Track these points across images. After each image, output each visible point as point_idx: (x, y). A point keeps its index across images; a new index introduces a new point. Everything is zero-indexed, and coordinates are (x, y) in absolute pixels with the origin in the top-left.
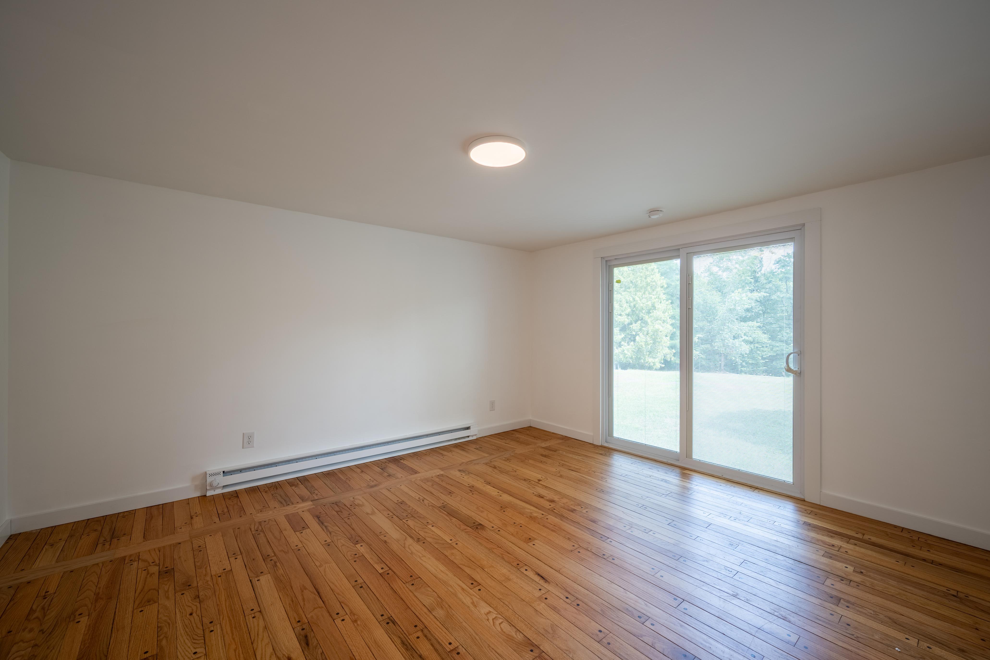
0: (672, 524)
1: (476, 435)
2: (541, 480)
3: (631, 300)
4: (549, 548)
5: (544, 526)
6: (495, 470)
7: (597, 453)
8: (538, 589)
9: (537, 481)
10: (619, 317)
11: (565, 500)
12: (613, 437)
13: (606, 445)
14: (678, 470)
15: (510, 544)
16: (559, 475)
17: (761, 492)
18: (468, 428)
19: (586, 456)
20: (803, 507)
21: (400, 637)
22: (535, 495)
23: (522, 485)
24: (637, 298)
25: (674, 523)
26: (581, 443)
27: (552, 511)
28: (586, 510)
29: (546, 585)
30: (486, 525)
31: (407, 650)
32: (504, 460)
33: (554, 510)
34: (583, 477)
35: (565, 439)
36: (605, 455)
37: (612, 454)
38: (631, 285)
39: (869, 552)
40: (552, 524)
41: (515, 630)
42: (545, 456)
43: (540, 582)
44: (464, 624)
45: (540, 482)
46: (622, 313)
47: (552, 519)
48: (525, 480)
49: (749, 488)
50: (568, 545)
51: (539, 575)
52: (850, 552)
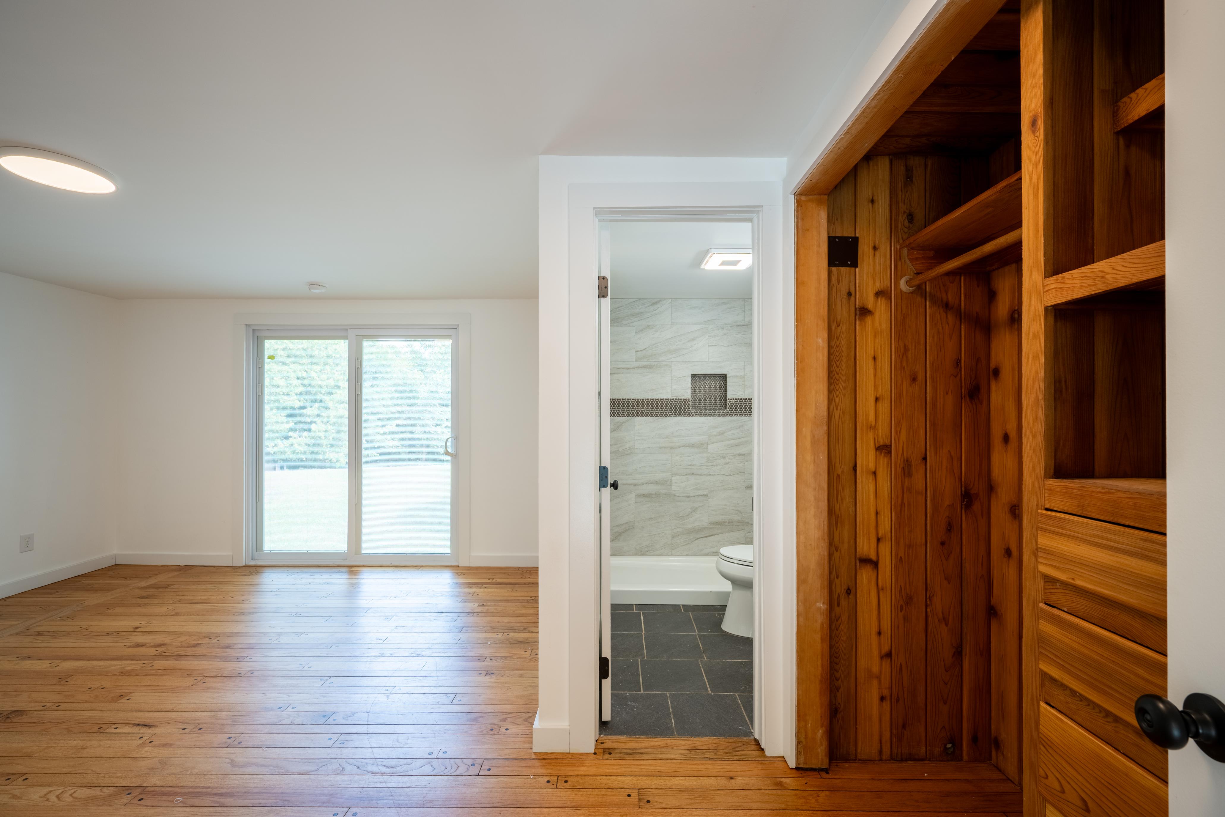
2: (140, 627)
4: (156, 694)
5: (146, 675)
6: (41, 638)
7: (239, 575)
8: (138, 738)
9: (132, 630)
11: (182, 639)
12: (264, 552)
13: (252, 563)
14: (345, 570)
15: (84, 713)
16: (174, 613)
19: (220, 582)
22: (130, 647)
23: (103, 641)
25: (331, 618)
26: (212, 568)
27: (162, 656)
28: (217, 639)
29: (151, 730)
32: (60, 620)
33: (165, 654)
34: (215, 606)
35: (186, 570)
36: (251, 575)
37: (261, 573)
39: (493, 590)
40: (161, 668)
41: (100, 789)
42: (147, 597)
43: (141, 731)
45: (139, 630)
47: (161, 663)
48: (108, 634)
50: (185, 682)
51: (138, 725)
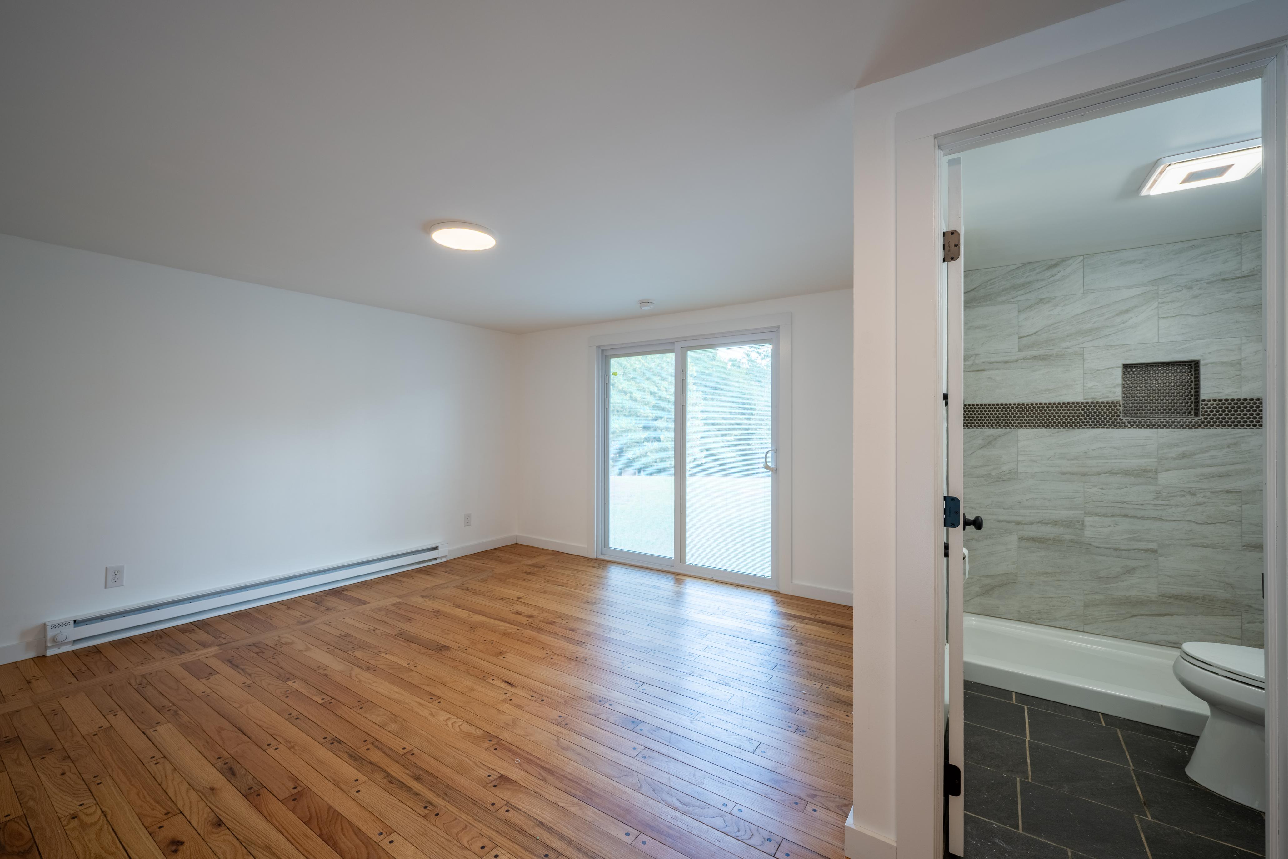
0: (651, 625)
1: (445, 556)
2: (521, 598)
3: (656, 390)
4: (521, 658)
5: (518, 640)
6: (468, 592)
7: (590, 566)
8: (503, 693)
9: (516, 599)
10: (642, 411)
11: (545, 615)
12: (609, 548)
13: (601, 557)
14: (672, 576)
15: (478, 660)
16: (543, 591)
17: (744, 589)
18: (435, 548)
19: (578, 570)
20: (776, 598)
21: (346, 752)
22: (512, 613)
23: (499, 604)
24: (663, 389)
25: (654, 623)
26: (573, 557)
27: (529, 626)
28: (566, 621)
29: (512, 689)
30: (452, 646)
31: (356, 760)
32: (480, 581)
33: (532, 625)
34: (569, 591)
35: (557, 554)
36: (598, 567)
37: (608, 566)
38: (656, 372)
39: (815, 628)
40: (528, 637)
41: (474, 728)
42: (530, 574)
43: (506, 688)
44: (420, 731)
45: (520, 600)
46: (645, 407)
47: (528, 633)
48: (502, 599)
49: (733, 587)
50: (540, 653)
51: (506, 682)
52: (799, 630)
